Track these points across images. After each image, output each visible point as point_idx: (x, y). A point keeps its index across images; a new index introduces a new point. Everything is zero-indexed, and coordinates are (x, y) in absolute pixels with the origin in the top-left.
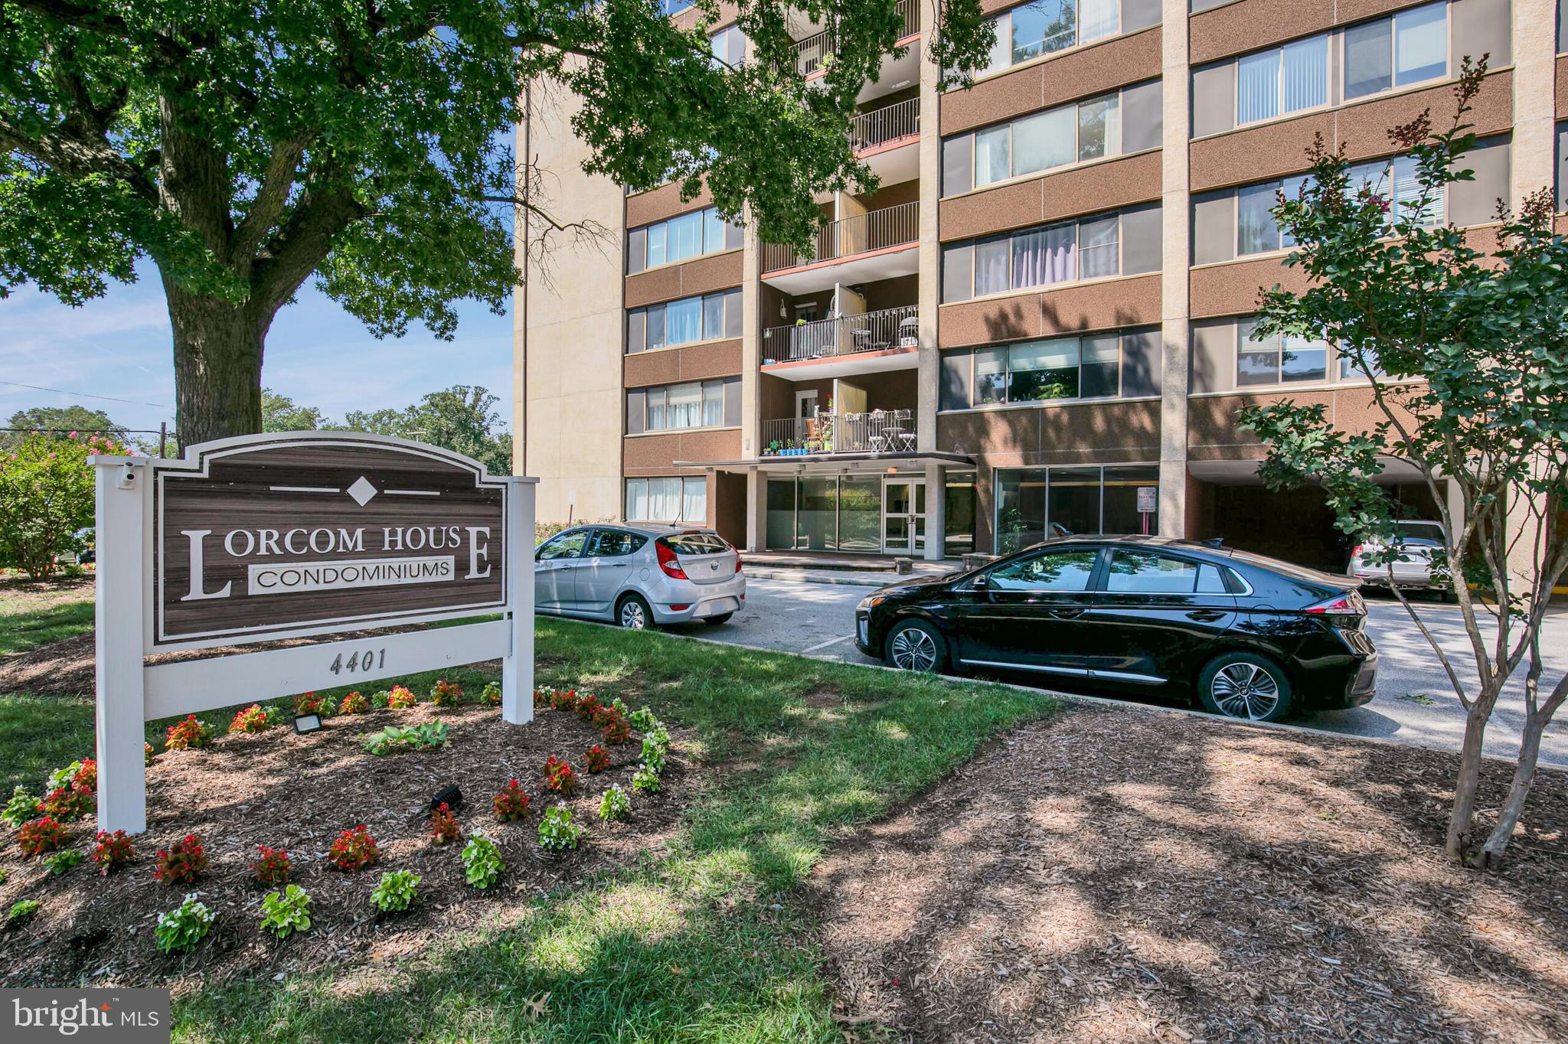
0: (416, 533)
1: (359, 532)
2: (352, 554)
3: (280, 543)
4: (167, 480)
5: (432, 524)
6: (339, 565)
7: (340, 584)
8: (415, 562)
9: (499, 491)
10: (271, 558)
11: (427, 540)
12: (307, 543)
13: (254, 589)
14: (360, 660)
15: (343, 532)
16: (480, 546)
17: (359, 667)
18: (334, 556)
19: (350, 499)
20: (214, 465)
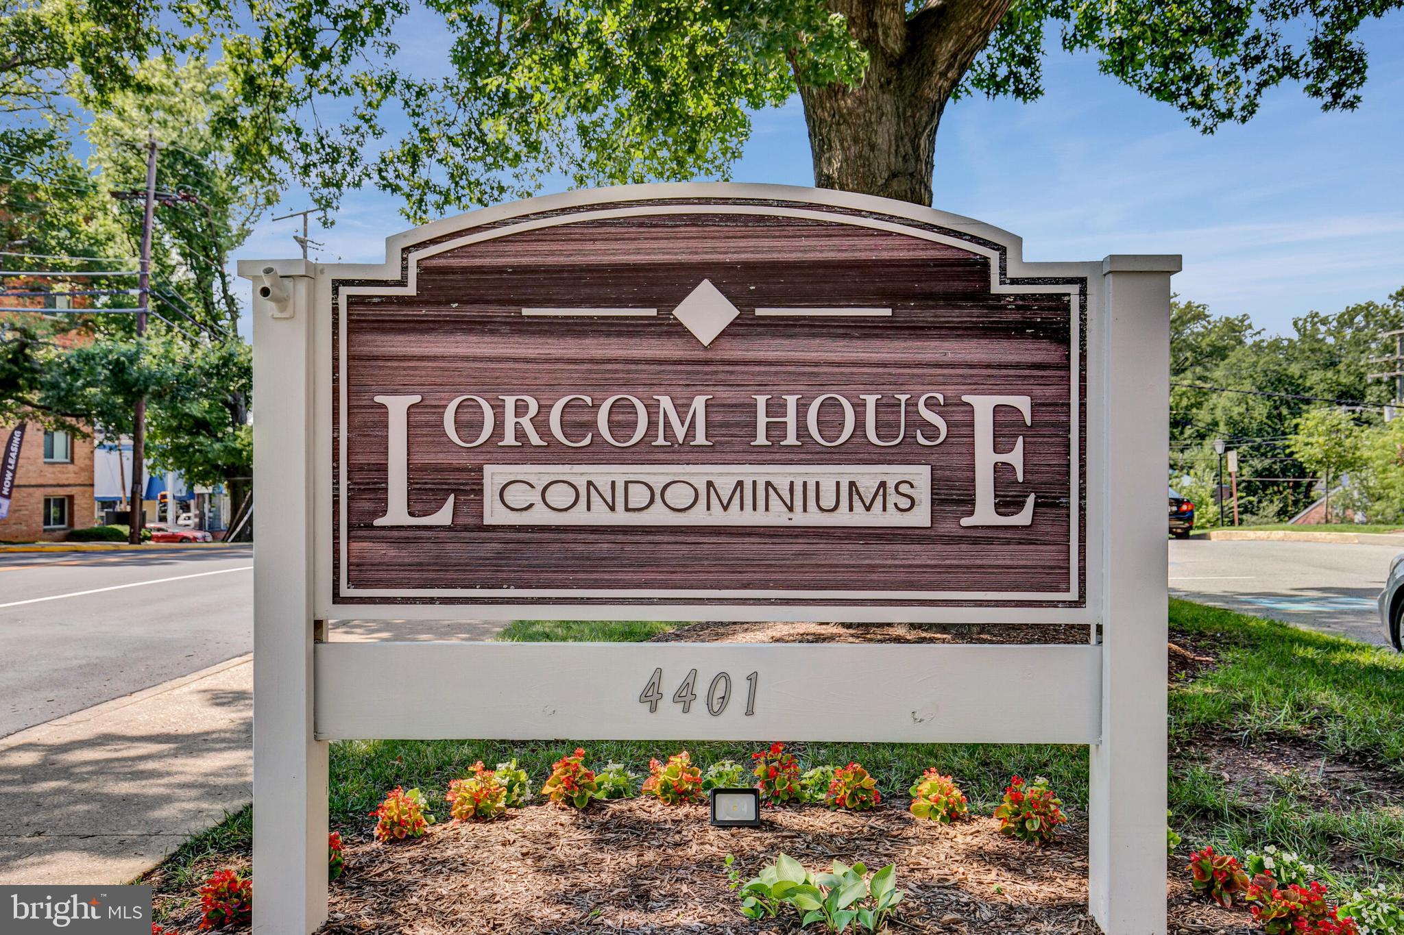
0: (830, 406)
1: (699, 403)
2: (681, 452)
3: (541, 425)
4: (353, 301)
5: (872, 384)
6: (657, 475)
7: (658, 516)
8: (829, 476)
9: (1059, 304)
10: (523, 453)
11: (860, 425)
12: (592, 425)
13: (495, 514)
14: (701, 689)
15: (666, 402)
16: (1001, 442)
17: (699, 706)
18: (645, 453)
19: (679, 331)
20: (426, 271)
